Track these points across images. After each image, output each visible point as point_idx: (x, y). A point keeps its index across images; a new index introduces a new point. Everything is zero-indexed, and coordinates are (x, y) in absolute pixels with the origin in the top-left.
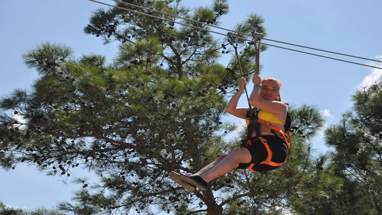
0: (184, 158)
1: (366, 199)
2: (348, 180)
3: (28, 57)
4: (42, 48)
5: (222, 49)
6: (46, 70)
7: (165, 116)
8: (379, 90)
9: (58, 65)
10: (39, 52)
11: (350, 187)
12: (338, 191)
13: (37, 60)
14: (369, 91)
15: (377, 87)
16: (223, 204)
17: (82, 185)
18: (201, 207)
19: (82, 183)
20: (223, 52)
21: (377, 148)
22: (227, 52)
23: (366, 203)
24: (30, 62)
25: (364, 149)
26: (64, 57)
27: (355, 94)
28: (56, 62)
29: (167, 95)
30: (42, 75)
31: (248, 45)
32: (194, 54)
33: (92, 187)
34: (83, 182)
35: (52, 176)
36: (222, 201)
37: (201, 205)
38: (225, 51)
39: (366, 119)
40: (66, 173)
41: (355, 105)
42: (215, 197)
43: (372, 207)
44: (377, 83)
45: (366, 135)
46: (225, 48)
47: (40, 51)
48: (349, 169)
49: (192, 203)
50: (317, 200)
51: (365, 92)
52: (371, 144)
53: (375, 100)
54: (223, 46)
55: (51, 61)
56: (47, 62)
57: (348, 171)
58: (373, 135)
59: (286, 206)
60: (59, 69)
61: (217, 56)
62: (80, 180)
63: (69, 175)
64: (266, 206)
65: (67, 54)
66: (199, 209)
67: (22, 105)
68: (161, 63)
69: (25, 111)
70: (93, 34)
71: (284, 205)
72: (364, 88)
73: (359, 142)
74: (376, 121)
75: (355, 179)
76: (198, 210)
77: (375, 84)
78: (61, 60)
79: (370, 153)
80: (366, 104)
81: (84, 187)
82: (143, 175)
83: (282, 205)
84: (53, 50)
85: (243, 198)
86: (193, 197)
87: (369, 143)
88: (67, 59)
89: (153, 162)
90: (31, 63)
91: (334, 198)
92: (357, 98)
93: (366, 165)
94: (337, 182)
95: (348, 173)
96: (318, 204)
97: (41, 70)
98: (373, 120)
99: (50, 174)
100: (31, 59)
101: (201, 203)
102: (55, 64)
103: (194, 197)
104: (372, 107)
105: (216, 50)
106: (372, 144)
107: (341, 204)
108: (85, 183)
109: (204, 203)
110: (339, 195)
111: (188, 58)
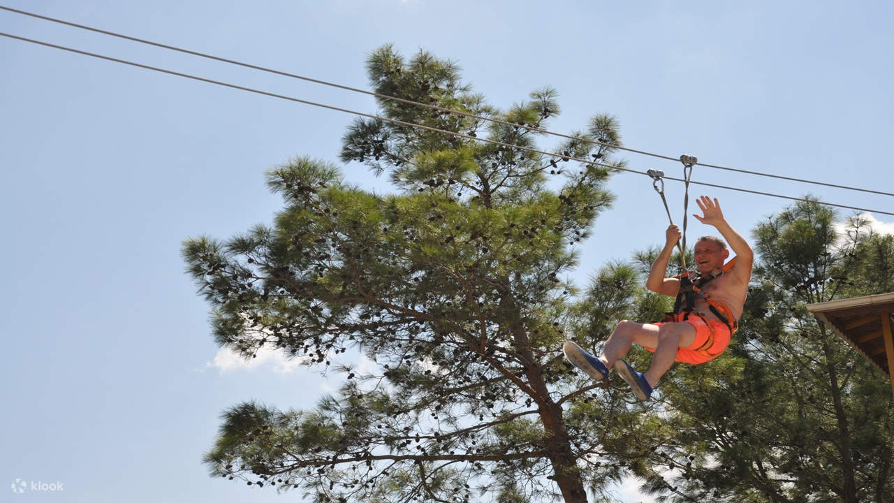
0: (502, 334)
1: (780, 387)
2: (752, 358)
3: (272, 175)
4: (295, 164)
5: (552, 168)
6: (296, 197)
7: (470, 267)
8: (793, 219)
9: (314, 192)
10: (289, 170)
11: (755, 370)
12: (738, 377)
13: (285, 181)
14: (777, 222)
15: (791, 215)
16: (562, 401)
17: (346, 374)
18: (529, 406)
19: (347, 372)
20: (553, 172)
21: (794, 309)
22: (559, 173)
23: (780, 392)
24: (275, 183)
25: (775, 310)
26: (325, 180)
27: (757, 228)
28: (313, 185)
29: (476, 234)
30: (290, 204)
31: (593, 159)
32: (508, 176)
33: (362, 378)
34: (348, 370)
35: (307, 366)
36: (560, 398)
37: (528, 403)
38: (556, 170)
39: (776, 264)
40: (325, 361)
41: (757, 245)
42: (549, 391)
43: (789, 397)
44: (790, 210)
45: (777, 289)
46: (555, 166)
47: (291, 168)
48: (753, 342)
49: (515, 402)
50: (706, 391)
51: (771, 224)
52: (784, 302)
53: (788, 235)
54: (553, 163)
55: (306, 184)
56: (299, 184)
57: (752, 345)
58: (788, 289)
59: (658, 401)
60: (315, 197)
61: (544, 180)
62: (344, 367)
63: (328, 363)
64: (628, 402)
65: (331, 176)
66: (526, 409)
67: (262, 250)
68: (458, 192)
69: (264, 259)
70: (355, 160)
71: (655, 399)
72: (770, 218)
73: (768, 300)
74: (791, 267)
75: (764, 357)
76: (523, 411)
77: (787, 211)
78: (320, 183)
79: (784, 317)
80: (774, 243)
81: (350, 377)
82: (438, 358)
83: (653, 400)
84: (309, 169)
85: (593, 391)
86: (517, 393)
87: (782, 300)
88: (330, 183)
89: (452, 339)
90: (275, 185)
91: (732, 386)
92: (761, 234)
93: (778, 335)
94: (735, 364)
95: (752, 348)
96: (707, 396)
97: (289, 196)
98: (786, 267)
99: (305, 363)
100: (276, 179)
101: (529, 400)
102: (310, 189)
103: (519, 392)
104: (783, 247)
105: (541, 169)
106: (786, 303)
107: (743, 395)
108: (351, 372)
109: (532, 400)
110: (740, 382)
111: (499, 183)
